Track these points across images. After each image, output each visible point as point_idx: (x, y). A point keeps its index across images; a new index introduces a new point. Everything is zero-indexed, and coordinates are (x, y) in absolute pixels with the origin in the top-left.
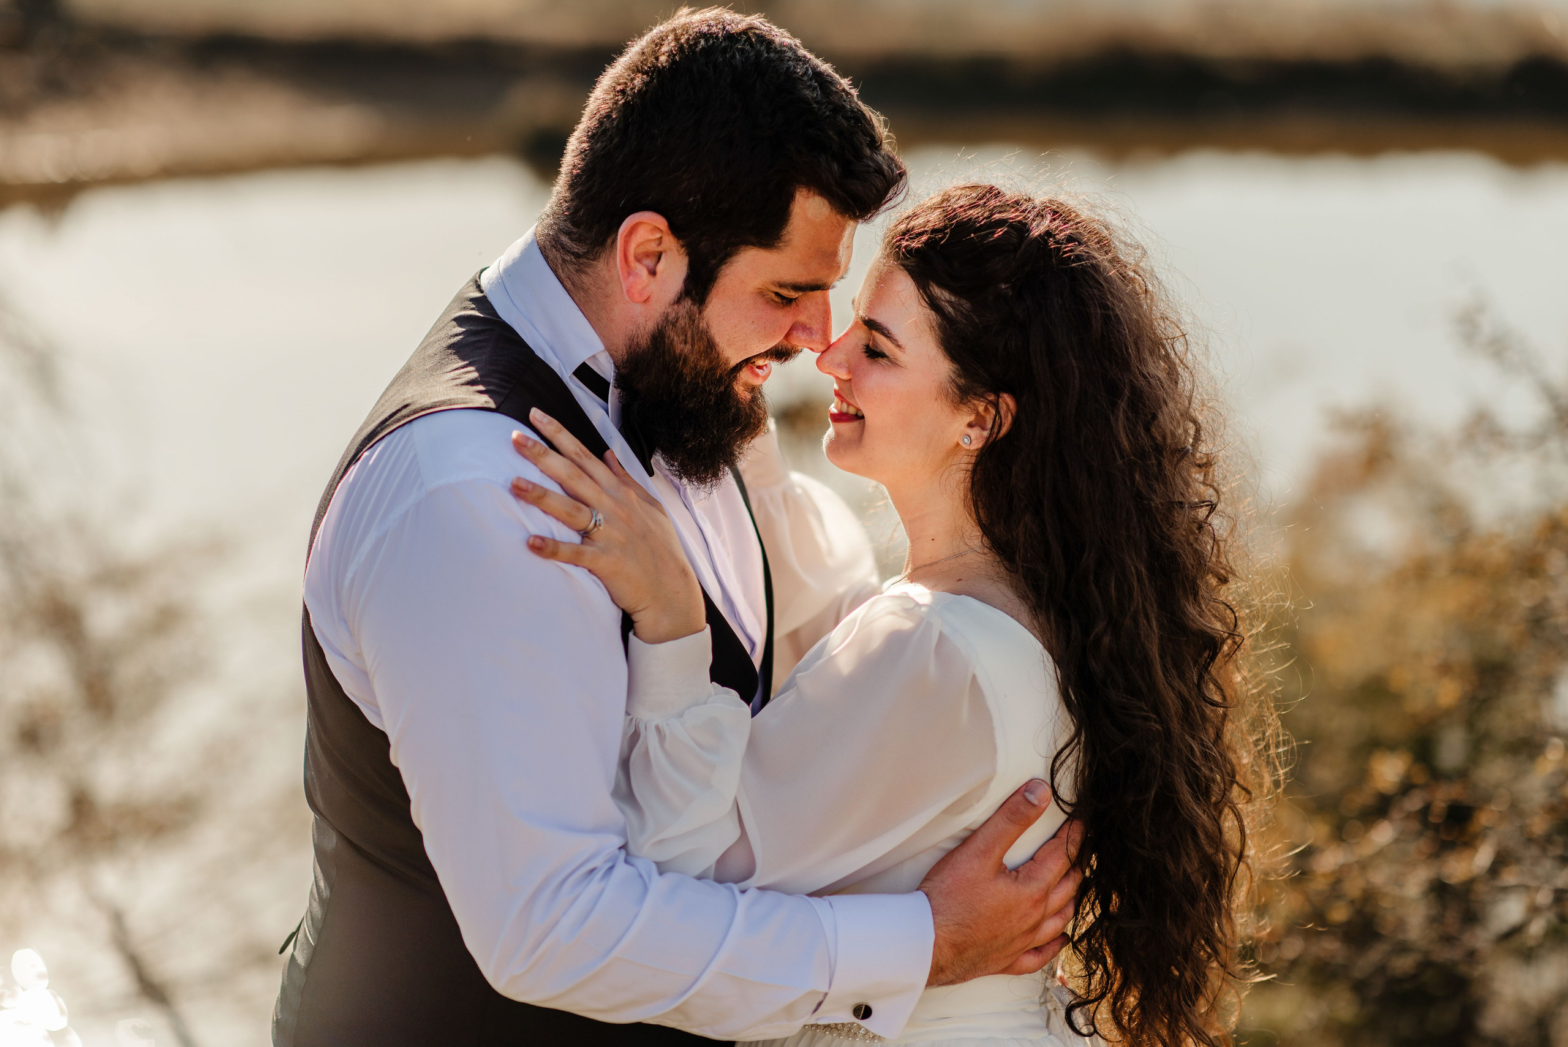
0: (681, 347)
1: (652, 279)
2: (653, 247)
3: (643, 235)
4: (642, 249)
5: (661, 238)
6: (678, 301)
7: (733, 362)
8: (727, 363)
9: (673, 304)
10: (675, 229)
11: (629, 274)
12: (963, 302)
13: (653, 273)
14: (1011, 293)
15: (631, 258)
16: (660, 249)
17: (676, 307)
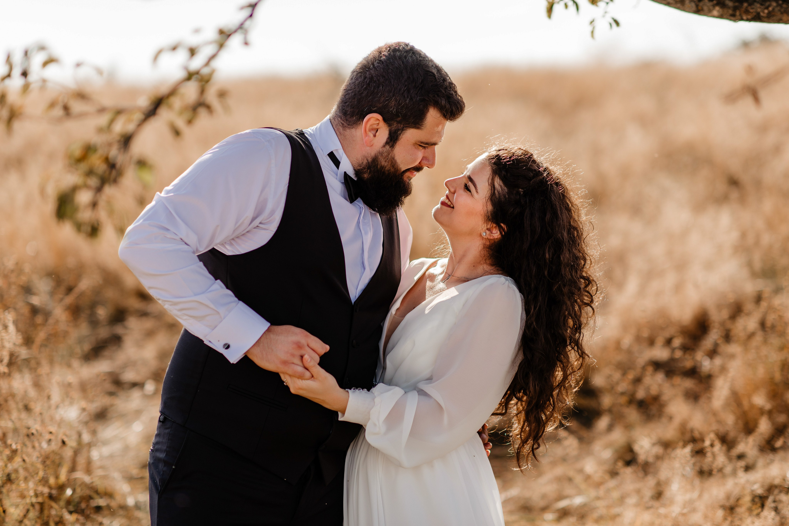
0: (384, 163)
1: (374, 138)
2: (375, 126)
3: (372, 121)
4: (371, 127)
5: (379, 123)
6: (384, 146)
7: (403, 169)
8: (400, 169)
9: (382, 147)
10: (385, 120)
11: (366, 136)
12: (506, 188)
13: (375, 136)
14: (522, 193)
15: (367, 130)
16: (378, 127)
17: (383, 148)
